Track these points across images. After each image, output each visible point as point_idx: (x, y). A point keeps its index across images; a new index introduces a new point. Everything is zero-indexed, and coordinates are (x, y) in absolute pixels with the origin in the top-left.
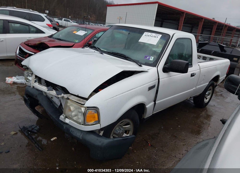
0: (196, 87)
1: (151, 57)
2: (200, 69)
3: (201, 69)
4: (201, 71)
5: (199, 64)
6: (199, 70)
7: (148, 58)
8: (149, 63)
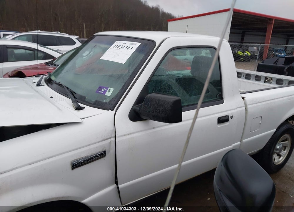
0: (241, 141)
1: (109, 88)
2: (246, 106)
3: (249, 107)
4: (249, 110)
5: (243, 95)
6: (244, 108)
7: (102, 90)
8: (101, 101)
